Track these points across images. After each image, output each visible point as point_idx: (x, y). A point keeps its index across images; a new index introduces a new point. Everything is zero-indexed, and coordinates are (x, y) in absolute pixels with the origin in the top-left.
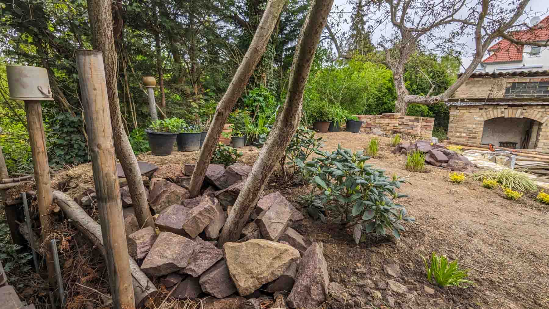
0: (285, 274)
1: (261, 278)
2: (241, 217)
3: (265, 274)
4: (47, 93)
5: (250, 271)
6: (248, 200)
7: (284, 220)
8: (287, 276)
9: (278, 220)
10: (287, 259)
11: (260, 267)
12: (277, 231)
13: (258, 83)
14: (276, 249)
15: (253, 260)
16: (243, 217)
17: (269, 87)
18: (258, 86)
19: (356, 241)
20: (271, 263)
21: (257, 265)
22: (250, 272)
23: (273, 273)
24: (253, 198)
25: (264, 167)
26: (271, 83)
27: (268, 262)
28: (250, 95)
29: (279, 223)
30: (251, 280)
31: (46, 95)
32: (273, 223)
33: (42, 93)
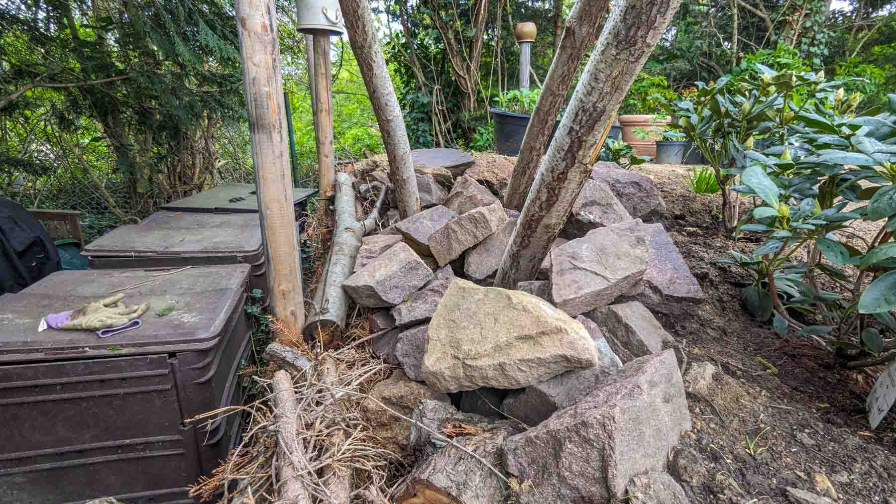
0: (543, 388)
1: (470, 366)
2: (524, 244)
3: (483, 362)
4: (333, 19)
5: (458, 343)
6: (538, 203)
7: (614, 271)
8: (545, 394)
9: (598, 269)
10: (550, 349)
11: (479, 342)
12: (580, 288)
13: (774, 38)
14: (538, 320)
15: (479, 324)
16: (527, 245)
17: (805, 47)
18: (771, 45)
19: (870, 419)
20: (509, 345)
21: (477, 337)
22: (456, 344)
23: (501, 367)
24: (548, 200)
25: (577, 115)
26: (814, 38)
27: (503, 339)
28: (744, 65)
29: (596, 274)
30: (451, 362)
31: (333, 23)
32: (576, 268)
33: (327, 18)
